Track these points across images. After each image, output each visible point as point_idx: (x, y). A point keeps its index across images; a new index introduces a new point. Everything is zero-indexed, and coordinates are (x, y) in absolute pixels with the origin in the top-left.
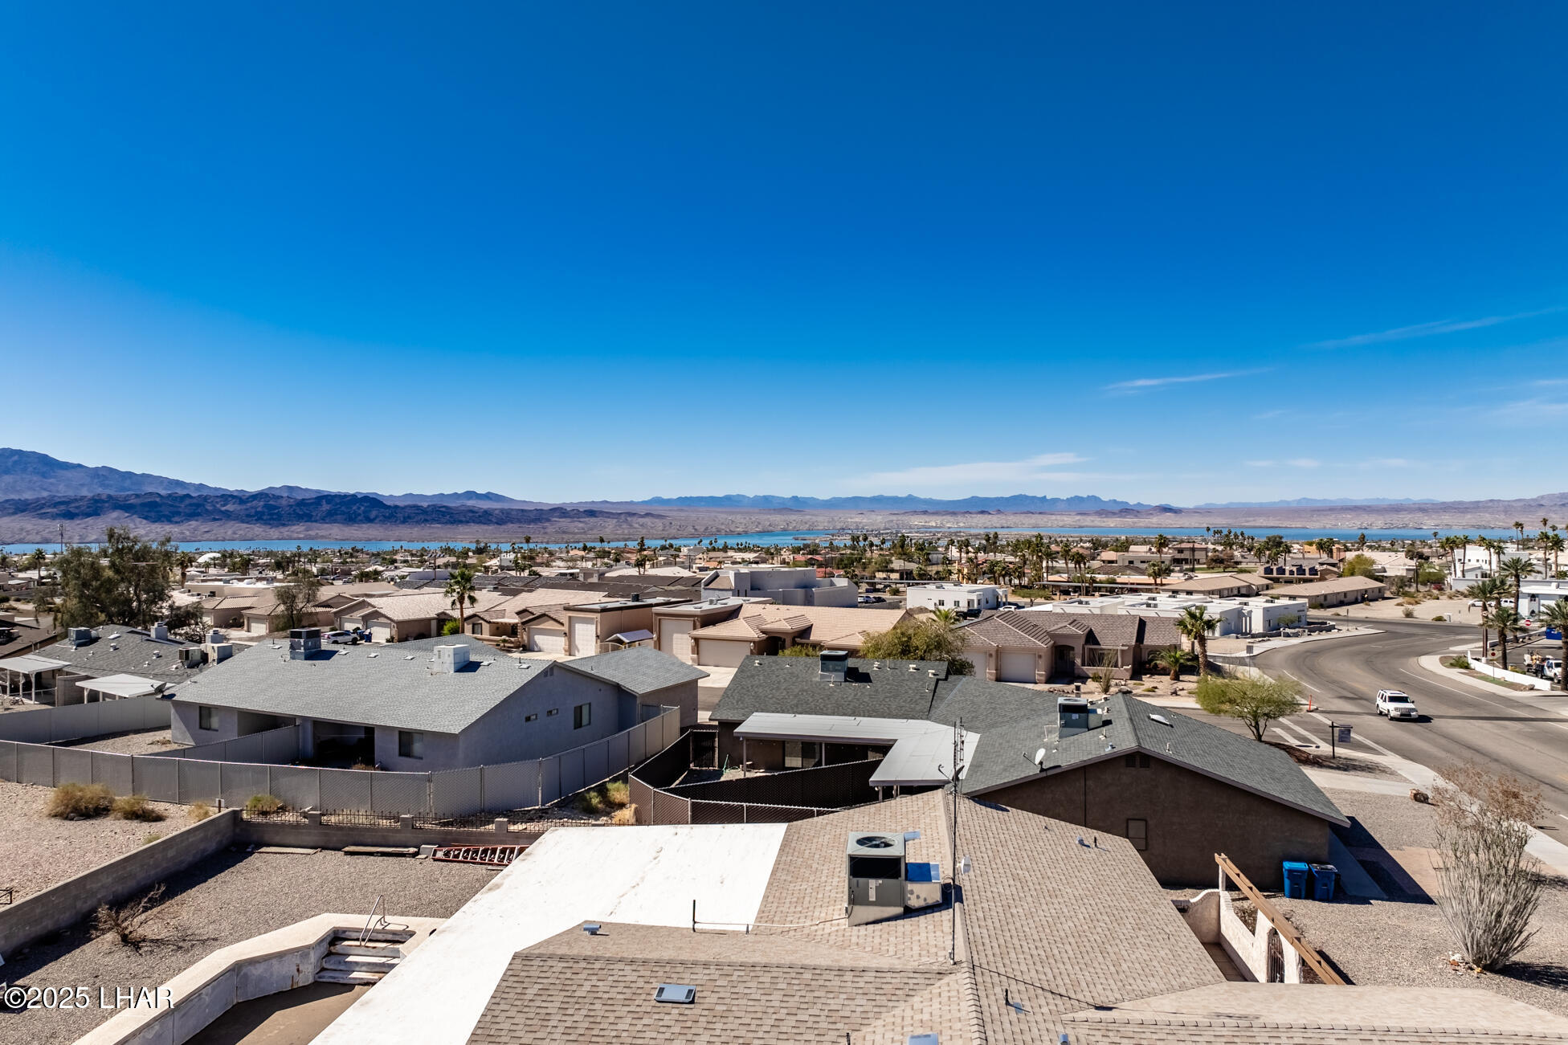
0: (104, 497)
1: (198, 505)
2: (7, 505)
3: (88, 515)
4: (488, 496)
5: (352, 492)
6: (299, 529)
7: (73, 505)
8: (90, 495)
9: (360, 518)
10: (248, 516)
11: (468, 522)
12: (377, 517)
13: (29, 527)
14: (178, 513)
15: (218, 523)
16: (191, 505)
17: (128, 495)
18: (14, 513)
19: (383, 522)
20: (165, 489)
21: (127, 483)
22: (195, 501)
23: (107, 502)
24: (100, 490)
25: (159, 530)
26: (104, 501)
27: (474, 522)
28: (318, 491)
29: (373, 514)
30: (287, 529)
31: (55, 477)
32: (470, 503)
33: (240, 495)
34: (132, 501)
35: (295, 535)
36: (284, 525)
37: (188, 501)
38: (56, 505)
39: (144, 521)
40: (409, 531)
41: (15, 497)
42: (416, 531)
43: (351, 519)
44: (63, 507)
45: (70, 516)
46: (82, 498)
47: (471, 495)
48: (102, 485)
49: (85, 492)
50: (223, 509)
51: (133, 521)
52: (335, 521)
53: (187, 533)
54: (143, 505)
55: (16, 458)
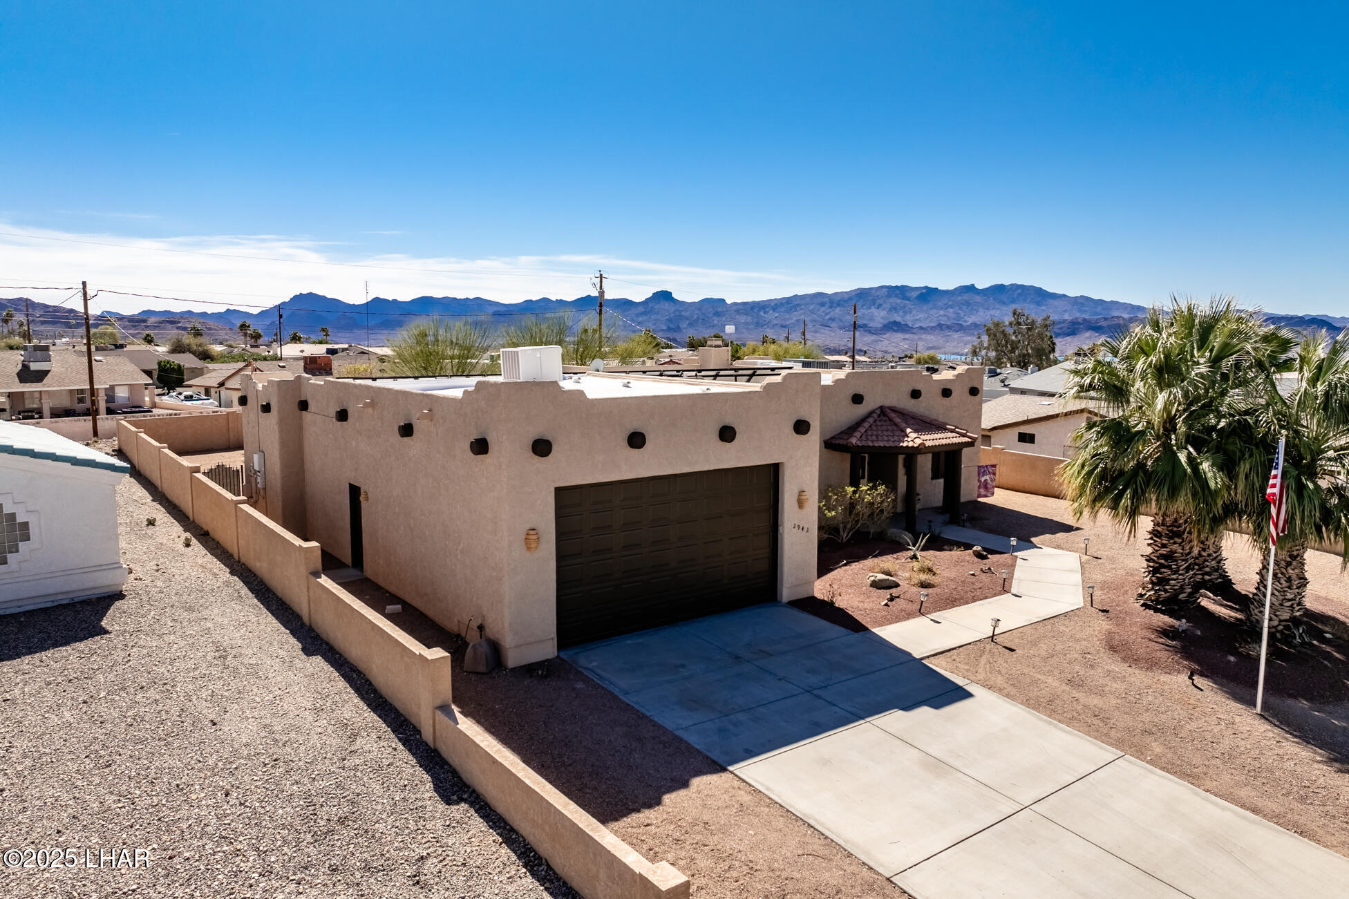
0: (1080, 320)
3: (1068, 335)
8: (1070, 319)
17: (1097, 319)
20: (1128, 313)
23: (1081, 324)
24: (1078, 315)
31: (1046, 305)
34: (1104, 324)
46: (1064, 321)
48: (1080, 311)
49: (1067, 317)
54: (1110, 327)
55: (1019, 291)
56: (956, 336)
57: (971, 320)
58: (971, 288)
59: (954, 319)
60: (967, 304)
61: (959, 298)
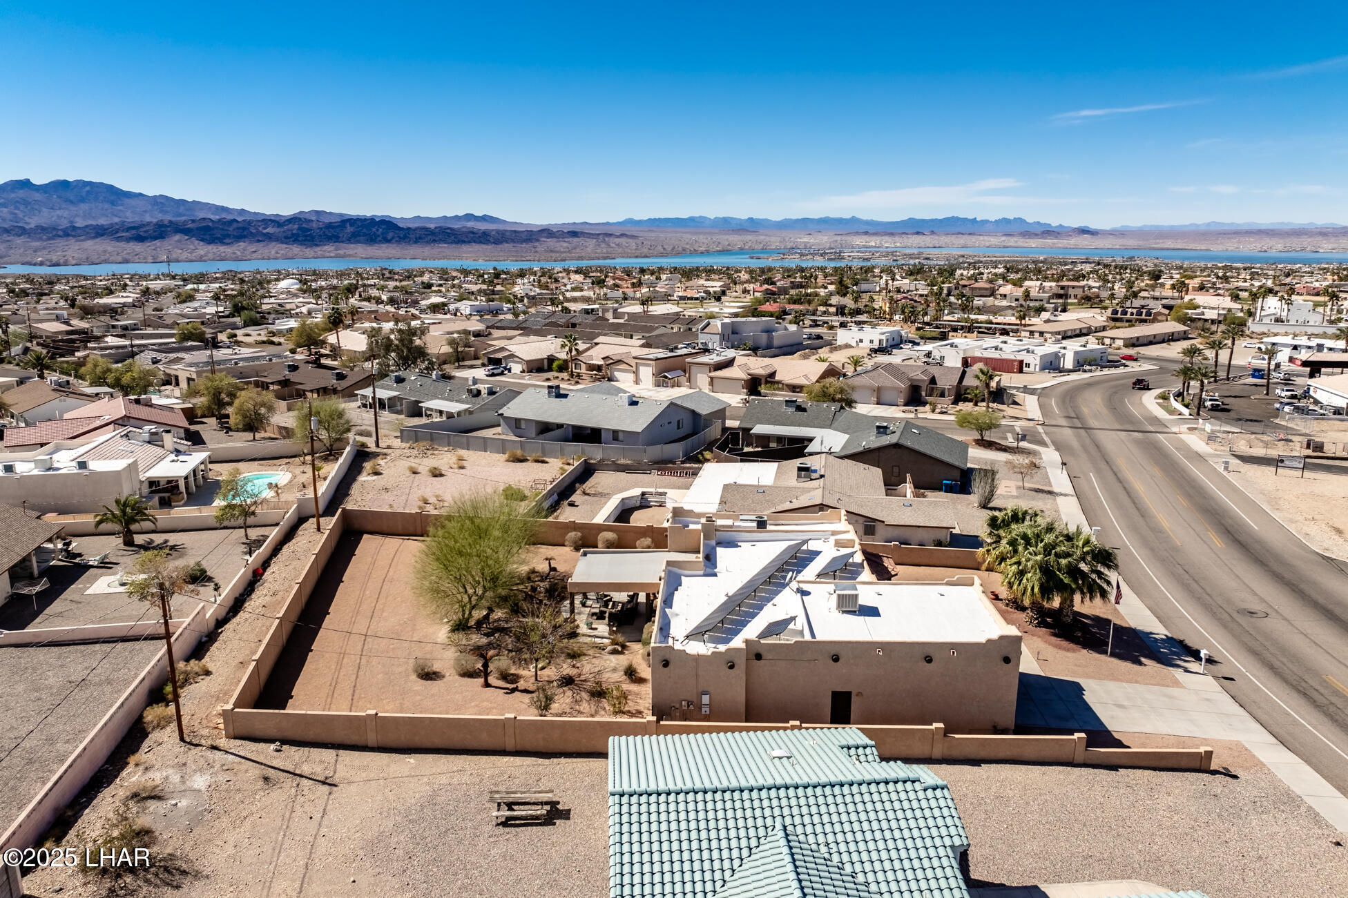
0: (166, 223)
1: (244, 229)
2: (87, 230)
3: (156, 238)
4: (485, 218)
5: (369, 214)
6: (329, 248)
7: (142, 230)
8: (154, 221)
9: (379, 239)
10: (286, 237)
11: (470, 242)
12: (393, 238)
13: (110, 249)
14: (228, 236)
15: (262, 244)
16: (238, 228)
17: (185, 221)
18: (96, 237)
19: (398, 242)
20: (214, 214)
21: (182, 209)
22: (240, 225)
23: (169, 227)
24: (160, 216)
25: (215, 250)
26: (166, 226)
27: (475, 242)
28: (341, 215)
29: (390, 235)
30: (319, 249)
31: (122, 205)
32: (470, 224)
33: (277, 219)
34: (190, 226)
35: (328, 254)
36: (317, 245)
37: (235, 225)
38: (128, 229)
39: (202, 243)
40: (421, 250)
41: (94, 223)
42: (427, 250)
43: (372, 240)
44: (134, 232)
45: (140, 239)
46: (149, 224)
47: (469, 217)
48: (161, 212)
49: (149, 218)
50: (265, 231)
51: (192, 242)
52: (359, 242)
53: (239, 253)
54: (200, 229)
55: (88, 188)
56: (19, 241)
57: (32, 222)
58: (26, 184)
59: (11, 221)
60: (25, 203)
61: (13, 195)
